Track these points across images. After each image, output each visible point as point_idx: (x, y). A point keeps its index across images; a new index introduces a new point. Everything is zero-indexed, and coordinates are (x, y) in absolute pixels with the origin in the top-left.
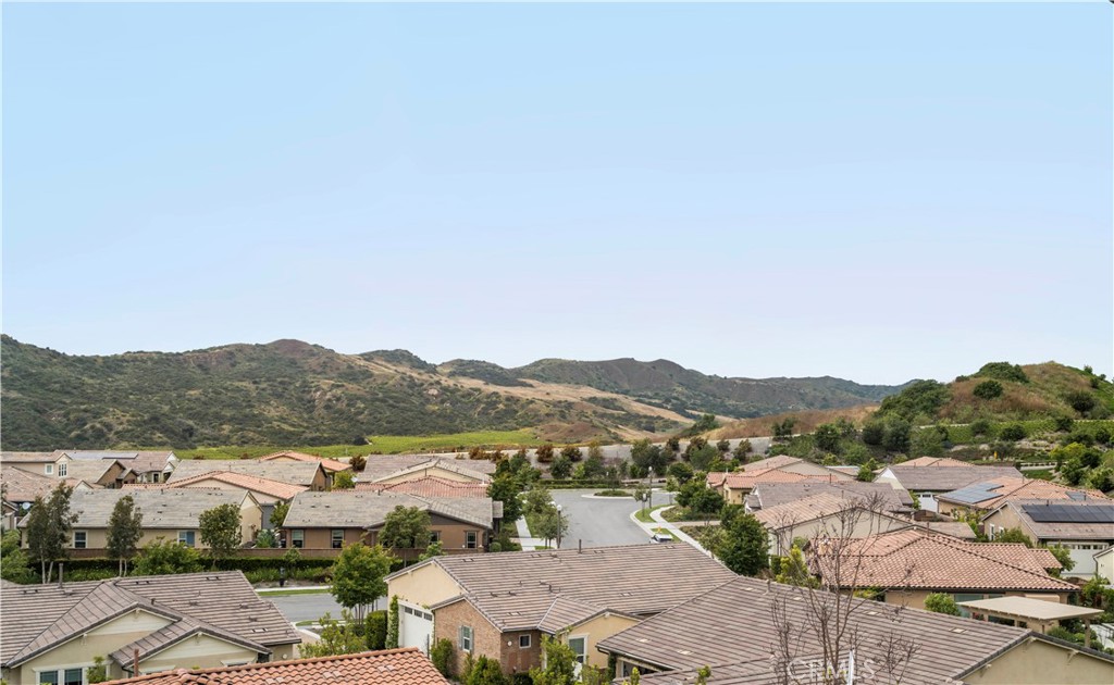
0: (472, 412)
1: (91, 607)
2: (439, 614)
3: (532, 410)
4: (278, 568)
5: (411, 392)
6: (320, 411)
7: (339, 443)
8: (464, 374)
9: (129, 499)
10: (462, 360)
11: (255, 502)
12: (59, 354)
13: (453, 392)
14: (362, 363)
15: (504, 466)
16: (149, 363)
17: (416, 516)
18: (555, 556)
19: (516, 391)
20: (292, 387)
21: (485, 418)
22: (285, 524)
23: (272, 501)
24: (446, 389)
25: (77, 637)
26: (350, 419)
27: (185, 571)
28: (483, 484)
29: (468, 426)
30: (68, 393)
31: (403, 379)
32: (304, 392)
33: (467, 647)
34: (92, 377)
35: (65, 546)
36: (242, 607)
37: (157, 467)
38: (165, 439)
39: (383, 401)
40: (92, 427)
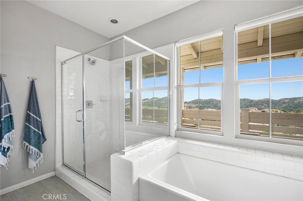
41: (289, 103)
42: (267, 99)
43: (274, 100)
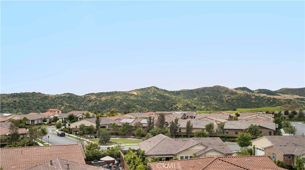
0: (263, 102)
1: (189, 143)
2: (266, 150)
3: (280, 101)
4: (223, 138)
5: (247, 97)
6: (225, 103)
7: (230, 110)
8: (261, 93)
9: (189, 121)
10: (260, 89)
11: (217, 123)
12: (167, 91)
13: (258, 97)
14: (235, 91)
15: (276, 115)
16: (186, 92)
17: (256, 127)
18: (296, 137)
19: (276, 97)
20: (218, 97)
21: (267, 104)
22: (224, 128)
23: (219, 123)
24: (257, 97)
25: (187, 149)
26: (232, 104)
27: (205, 137)
28: (272, 120)
29: (263, 106)
30: (169, 99)
31: (245, 94)
32: (221, 98)
33: (274, 158)
34: (174, 96)
35: (177, 131)
36: (220, 145)
37: (192, 115)
38: (190, 109)
39: (240, 100)
40: (174, 107)
41: (96, 101)
42: (68, 93)
43: (78, 96)
